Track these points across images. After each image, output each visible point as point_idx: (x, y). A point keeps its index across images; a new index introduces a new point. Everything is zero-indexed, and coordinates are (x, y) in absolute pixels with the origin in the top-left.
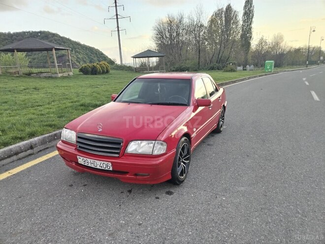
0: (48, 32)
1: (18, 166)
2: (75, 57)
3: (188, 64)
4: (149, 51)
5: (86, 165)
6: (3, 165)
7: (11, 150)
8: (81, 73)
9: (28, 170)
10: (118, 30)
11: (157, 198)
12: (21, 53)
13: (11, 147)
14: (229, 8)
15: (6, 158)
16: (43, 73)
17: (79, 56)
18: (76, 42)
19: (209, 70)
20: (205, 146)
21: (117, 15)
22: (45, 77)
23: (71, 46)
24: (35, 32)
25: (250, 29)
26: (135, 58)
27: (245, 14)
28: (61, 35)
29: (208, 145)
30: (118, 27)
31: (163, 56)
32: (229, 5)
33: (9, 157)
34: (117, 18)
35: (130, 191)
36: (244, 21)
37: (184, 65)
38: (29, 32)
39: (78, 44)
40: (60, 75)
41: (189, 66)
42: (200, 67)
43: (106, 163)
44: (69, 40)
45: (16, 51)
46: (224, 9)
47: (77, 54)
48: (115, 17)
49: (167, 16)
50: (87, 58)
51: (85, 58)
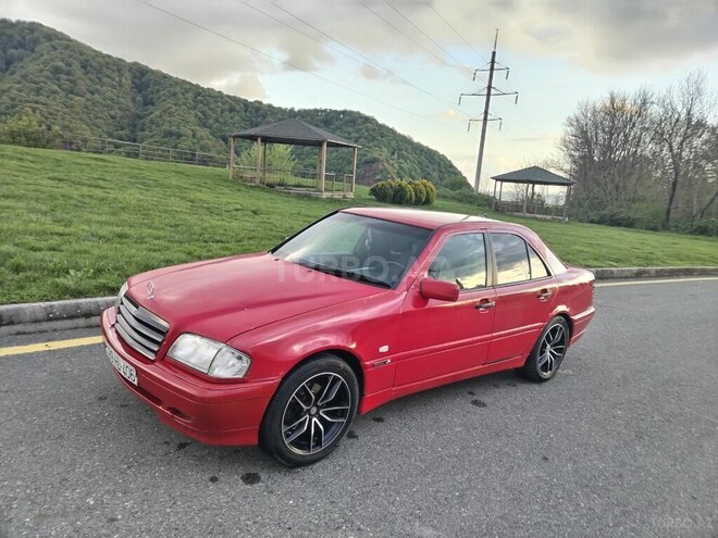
0: (358, 113)
1: (74, 338)
2: (396, 165)
3: (638, 211)
4: (536, 169)
6: (55, 330)
7: (78, 306)
8: (374, 197)
9: (80, 349)
10: (485, 119)
11: (214, 480)
12: (285, 146)
13: (82, 301)
15: (64, 318)
16: (304, 187)
17: (405, 166)
18: (404, 137)
19: (691, 233)
20: (463, 401)
21: (489, 87)
22: (299, 195)
23: (394, 144)
24: (336, 111)
26: (502, 180)
28: (380, 122)
29: (476, 403)
30: (486, 113)
33: (71, 317)
34: (489, 94)
35: (182, 446)
37: (624, 213)
38: (326, 110)
39: (407, 141)
40: (325, 195)
41: (637, 216)
42: (671, 223)
43: (130, 367)
44: (392, 131)
45: (259, 140)
47: (401, 160)
48: (486, 92)
49: (609, 96)
50: (419, 171)
51: (415, 171)
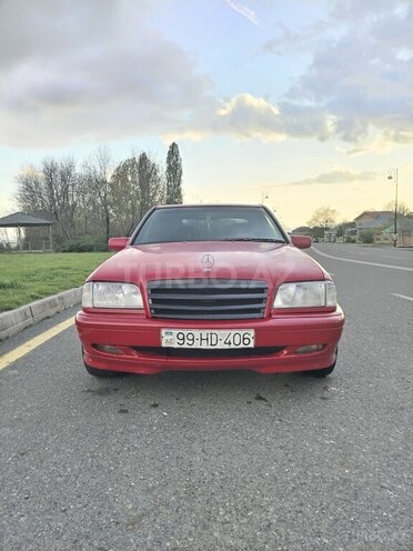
4: (20, 214)
5: (185, 346)
14: (143, 158)
25: (179, 191)
27: (169, 169)
31: (49, 225)
32: (144, 154)
35: (260, 398)
36: (169, 180)
41: (92, 243)
43: (242, 332)
46: (137, 160)
